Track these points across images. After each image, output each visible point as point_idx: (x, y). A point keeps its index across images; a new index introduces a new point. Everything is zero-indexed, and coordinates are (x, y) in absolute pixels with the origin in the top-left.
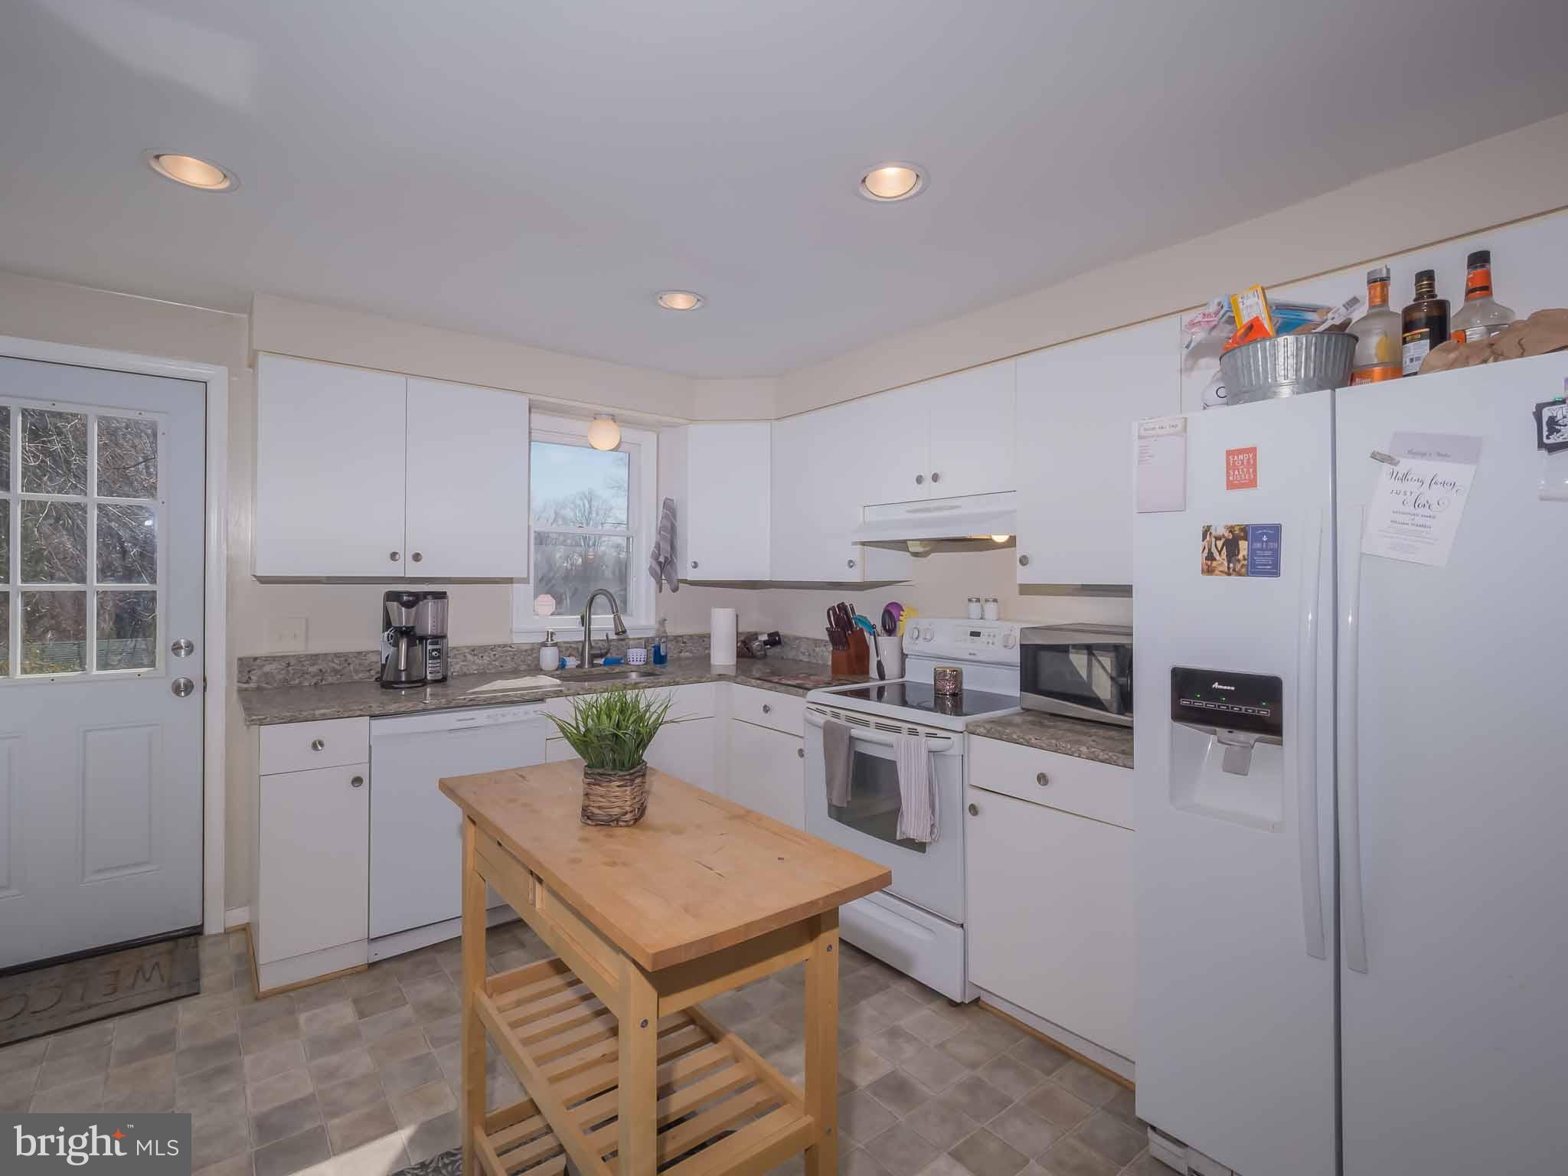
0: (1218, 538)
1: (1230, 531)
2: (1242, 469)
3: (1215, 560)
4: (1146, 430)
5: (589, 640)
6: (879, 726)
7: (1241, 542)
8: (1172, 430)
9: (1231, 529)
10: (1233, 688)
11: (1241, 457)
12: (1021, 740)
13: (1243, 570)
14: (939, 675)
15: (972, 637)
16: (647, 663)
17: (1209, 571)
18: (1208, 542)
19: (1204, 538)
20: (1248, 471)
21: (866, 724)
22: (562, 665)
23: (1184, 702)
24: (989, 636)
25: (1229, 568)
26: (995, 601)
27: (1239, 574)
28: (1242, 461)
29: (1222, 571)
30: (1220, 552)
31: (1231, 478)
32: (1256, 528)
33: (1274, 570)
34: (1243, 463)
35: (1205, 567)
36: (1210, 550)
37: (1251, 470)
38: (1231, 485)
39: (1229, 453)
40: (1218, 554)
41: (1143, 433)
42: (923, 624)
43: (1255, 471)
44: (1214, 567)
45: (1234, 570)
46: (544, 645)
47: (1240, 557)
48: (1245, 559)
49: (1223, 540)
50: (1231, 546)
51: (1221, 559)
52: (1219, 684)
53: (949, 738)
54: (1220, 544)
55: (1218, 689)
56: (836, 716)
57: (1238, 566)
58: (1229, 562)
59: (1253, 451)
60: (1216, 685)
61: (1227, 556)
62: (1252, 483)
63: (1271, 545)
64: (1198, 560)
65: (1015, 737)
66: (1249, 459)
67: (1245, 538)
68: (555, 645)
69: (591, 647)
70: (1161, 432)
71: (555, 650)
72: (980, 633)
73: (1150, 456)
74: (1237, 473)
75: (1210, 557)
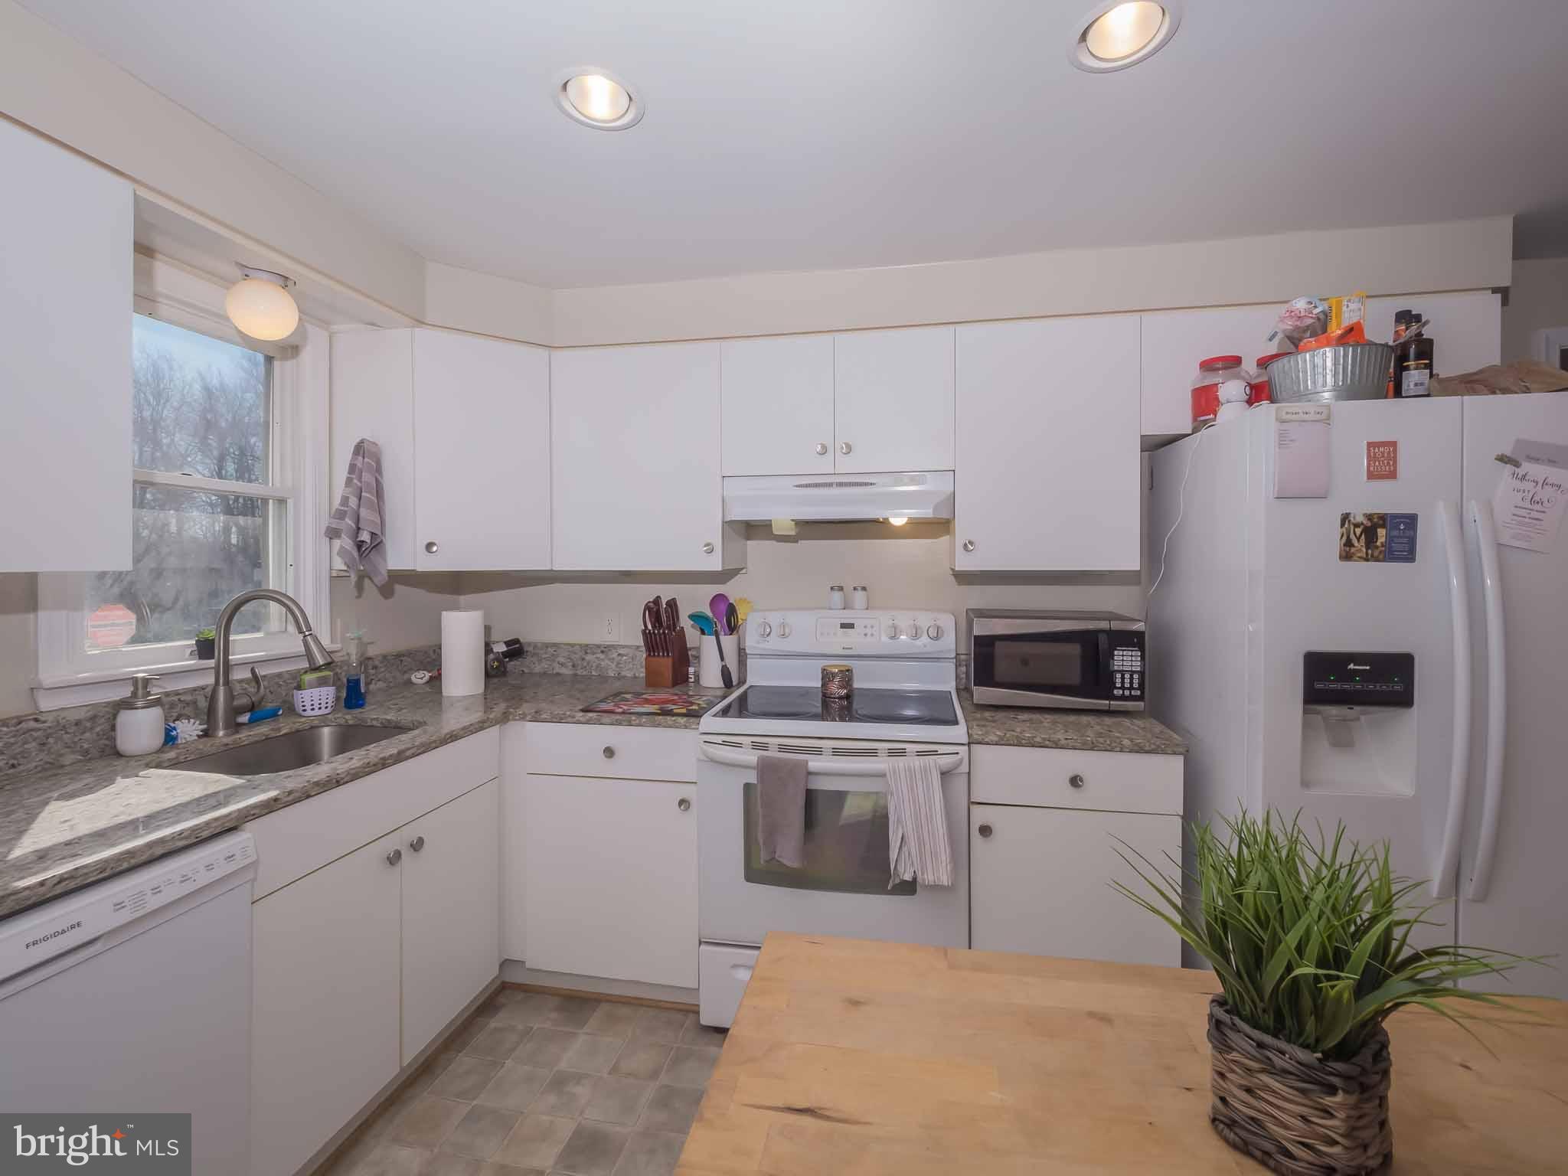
0: (1356, 525)
1: (1369, 519)
2: (1383, 461)
3: (1353, 546)
4: (1287, 413)
5: (227, 682)
6: (836, 752)
7: (1379, 530)
8: (1318, 417)
9: (1369, 517)
10: (1368, 668)
11: (1381, 449)
12: (1047, 742)
13: (1381, 557)
14: (827, 676)
15: (845, 630)
16: (335, 709)
17: (1346, 556)
18: (1347, 529)
19: (1342, 525)
20: (1388, 463)
21: (818, 751)
22: (170, 738)
23: (1319, 686)
24: (865, 627)
25: (1367, 554)
26: (864, 589)
27: (1377, 560)
28: (1383, 453)
29: (1359, 557)
30: (1358, 539)
31: (1372, 469)
32: (1395, 516)
33: (1409, 556)
34: (1383, 457)
35: (1344, 554)
36: (1348, 537)
37: (1391, 463)
38: (1371, 476)
39: (1370, 445)
40: (1356, 541)
41: (1285, 417)
42: (774, 618)
43: (1395, 462)
44: (1353, 553)
45: (1372, 556)
46: (127, 704)
47: (1378, 544)
48: (1382, 546)
49: (1362, 527)
50: (1370, 533)
51: (1359, 545)
52: (1354, 665)
53: (957, 753)
54: (1358, 531)
55: (1354, 669)
56: (764, 747)
57: (1376, 553)
58: (1367, 549)
59: (1394, 444)
60: (1351, 666)
61: (1365, 543)
62: (1392, 475)
63: (1409, 533)
64: (1336, 545)
65: (1038, 739)
66: (1389, 452)
67: (1383, 526)
68: (157, 702)
69: (230, 696)
70: (1306, 417)
71: (156, 712)
72: (853, 624)
73: (1292, 441)
74: (1377, 463)
75: (1349, 543)
